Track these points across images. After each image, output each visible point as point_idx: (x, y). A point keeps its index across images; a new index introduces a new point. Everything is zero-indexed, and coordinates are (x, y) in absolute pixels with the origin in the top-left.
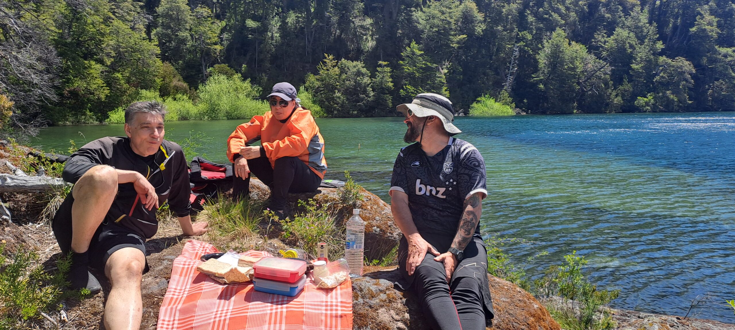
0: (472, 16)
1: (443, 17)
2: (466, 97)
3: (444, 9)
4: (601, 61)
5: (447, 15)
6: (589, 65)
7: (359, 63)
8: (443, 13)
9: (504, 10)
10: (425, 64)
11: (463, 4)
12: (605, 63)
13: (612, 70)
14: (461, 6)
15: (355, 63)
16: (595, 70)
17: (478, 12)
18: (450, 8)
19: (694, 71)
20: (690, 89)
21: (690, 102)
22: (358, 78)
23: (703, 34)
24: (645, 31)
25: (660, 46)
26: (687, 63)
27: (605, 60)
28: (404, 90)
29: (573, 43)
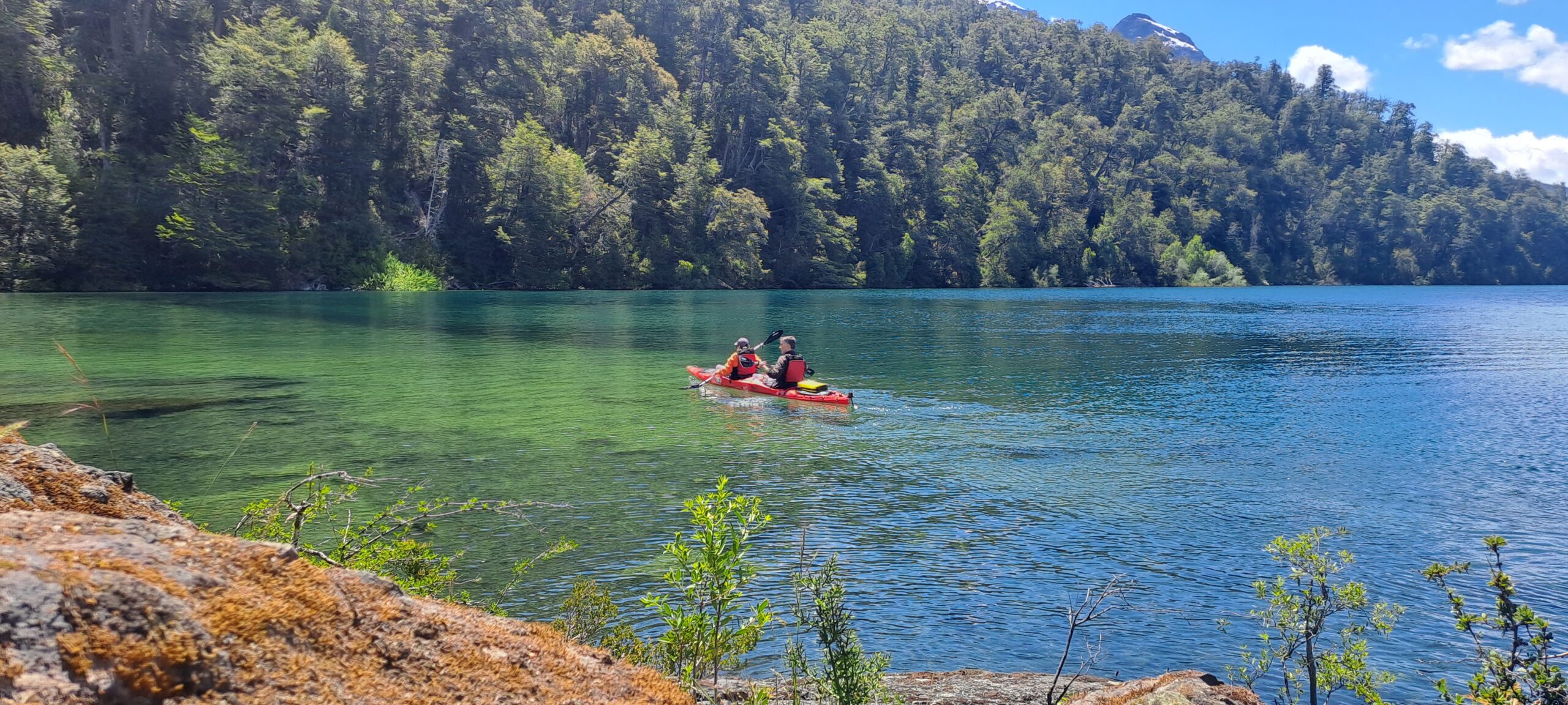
0: (341, 69)
1: (265, 61)
2: (332, 247)
3: (271, 44)
4: (613, 188)
5: (277, 57)
6: (593, 195)
7: (33, 151)
8: (268, 52)
9: (414, 64)
10: (226, 168)
11: (317, 38)
12: (620, 192)
13: (633, 207)
14: (312, 42)
15: (21, 151)
16: (601, 205)
17: (354, 60)
18: (285, 43)
19: (768, 215)
20: (762, 246)
21: (767, 271)
22: (32, 191)
23: (780, 155)
24: (690, 135)
25: (714, 167)
26: (757, 200)
27: (620, 185)
28: (168, 226)
29: (559, 147)
